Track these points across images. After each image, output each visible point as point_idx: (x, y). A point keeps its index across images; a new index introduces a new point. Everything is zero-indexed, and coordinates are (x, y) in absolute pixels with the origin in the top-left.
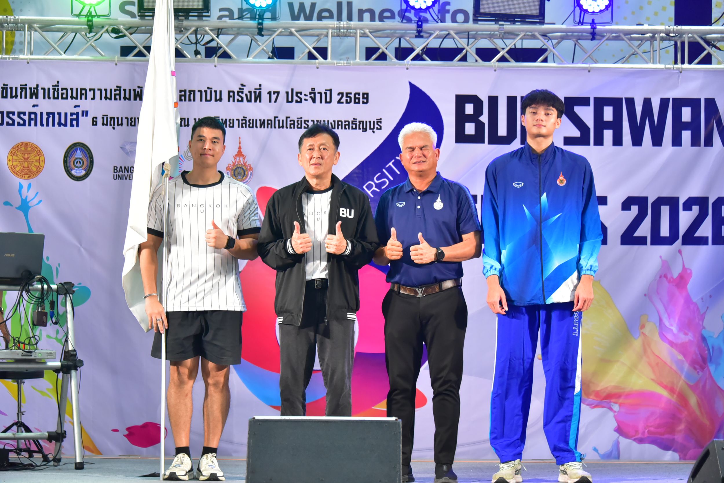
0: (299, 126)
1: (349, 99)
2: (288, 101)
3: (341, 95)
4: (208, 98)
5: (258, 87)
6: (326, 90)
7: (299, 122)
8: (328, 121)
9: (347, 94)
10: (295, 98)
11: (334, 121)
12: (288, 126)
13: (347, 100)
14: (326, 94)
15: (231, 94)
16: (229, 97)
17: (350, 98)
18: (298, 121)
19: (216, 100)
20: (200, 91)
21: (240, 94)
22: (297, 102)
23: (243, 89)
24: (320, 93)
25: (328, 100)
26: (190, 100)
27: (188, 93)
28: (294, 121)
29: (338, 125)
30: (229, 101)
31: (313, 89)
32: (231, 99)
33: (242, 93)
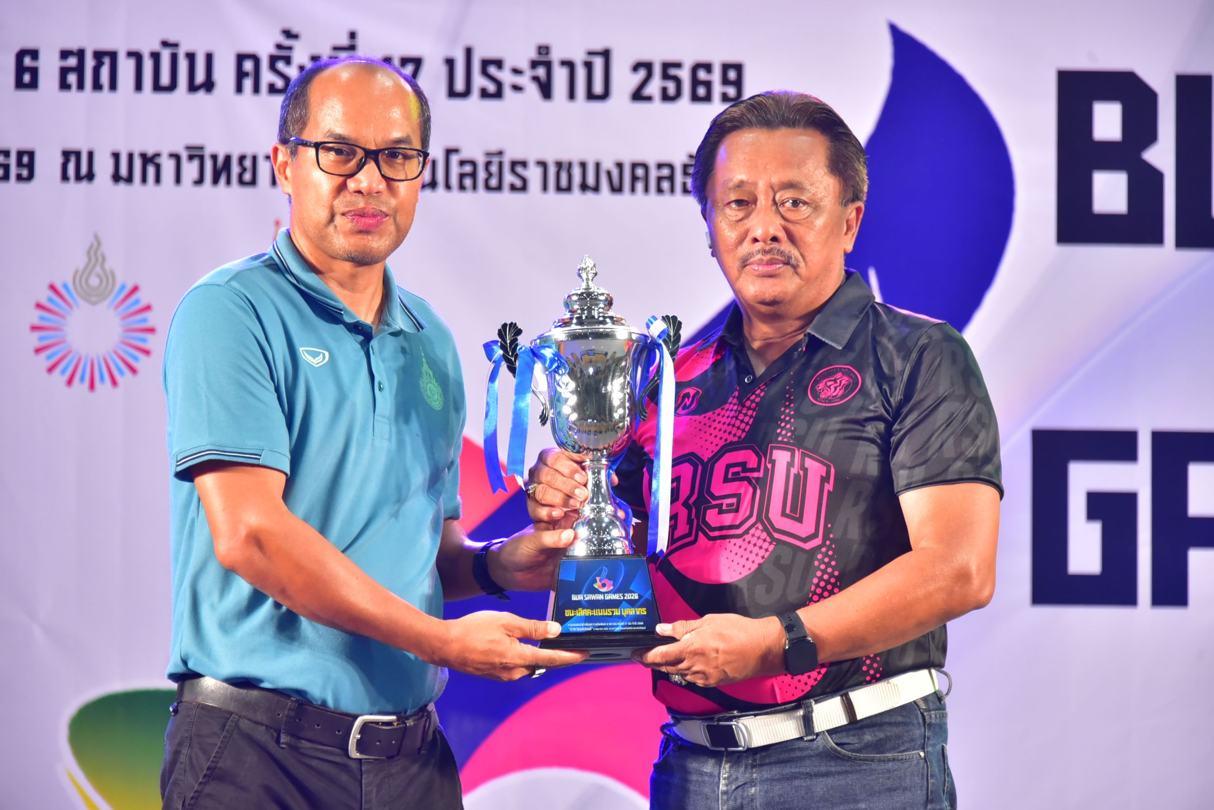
0: (494, 182)
1: (671, 87)
2: (452, 93)
3: (642, 73)
4: (165, 80)
5: (345, 41)
6: (591, 53)
7: (494, 169)
8: (598, 166)
9: (666, 66)
10: (479, 81)
11: (620, 166)
12: (454, 180)
13: (664, 90)
14: (589, 65)
15: (248, 66)
16: (241, 75)
17: (678, 81)
18: (488, 164)
19: (193, 88)
20: (137, 56)
21: (280, 65)
22: (484, 94)
23: (290, 48)
24: (569, 65)
25: (598, 88)
26: (97, 86)
27: (90, 63)
28: (473, 163)
29: (634, 179)
30: (239, 89)
31: (543, 50)
32: (248, 83)
33: (288, 60)
